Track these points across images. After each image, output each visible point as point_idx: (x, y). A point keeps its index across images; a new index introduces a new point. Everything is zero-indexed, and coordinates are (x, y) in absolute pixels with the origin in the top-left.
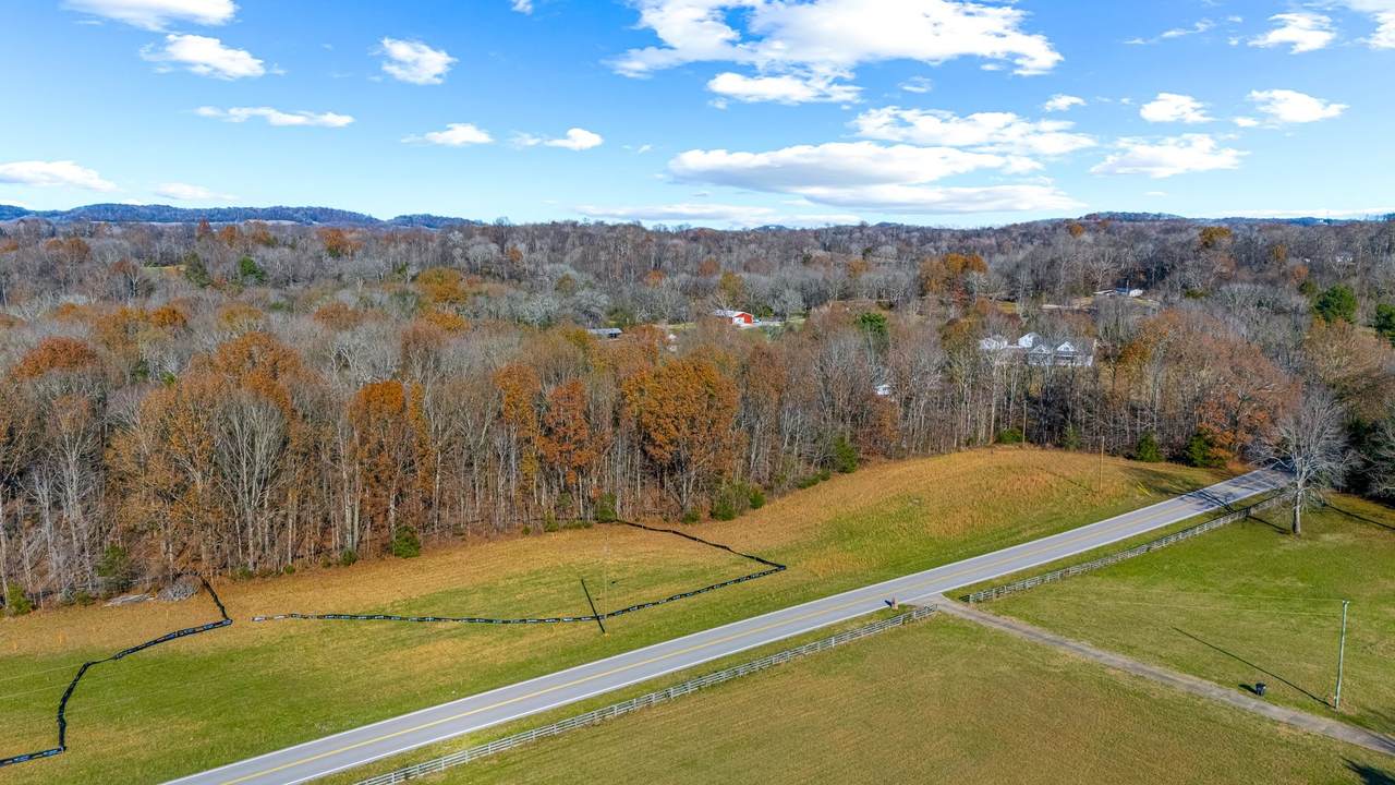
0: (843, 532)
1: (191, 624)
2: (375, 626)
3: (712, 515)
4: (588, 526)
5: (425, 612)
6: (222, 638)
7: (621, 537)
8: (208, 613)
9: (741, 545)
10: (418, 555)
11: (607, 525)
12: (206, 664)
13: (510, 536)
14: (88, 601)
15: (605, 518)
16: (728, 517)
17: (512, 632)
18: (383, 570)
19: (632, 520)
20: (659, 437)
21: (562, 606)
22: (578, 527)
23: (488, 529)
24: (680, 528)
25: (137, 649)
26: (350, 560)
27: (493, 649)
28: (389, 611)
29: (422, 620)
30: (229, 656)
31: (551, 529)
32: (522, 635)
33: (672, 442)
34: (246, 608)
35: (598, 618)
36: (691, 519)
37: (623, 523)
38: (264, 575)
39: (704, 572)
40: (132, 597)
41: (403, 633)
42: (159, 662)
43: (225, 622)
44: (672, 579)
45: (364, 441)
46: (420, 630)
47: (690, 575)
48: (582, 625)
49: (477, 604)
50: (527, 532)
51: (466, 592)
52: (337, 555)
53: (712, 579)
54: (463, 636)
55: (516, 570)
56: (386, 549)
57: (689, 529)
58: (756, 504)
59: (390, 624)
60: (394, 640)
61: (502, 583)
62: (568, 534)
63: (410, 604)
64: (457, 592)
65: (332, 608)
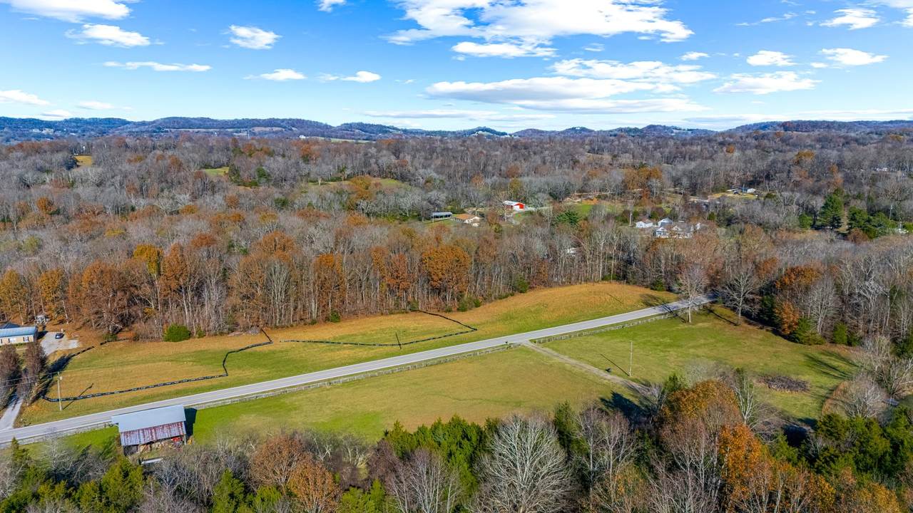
0: (508, 318)
1: (259, 342)
2: (323, 345)
3: (458, 310)
4: (407, 313)
5: (340, 341)
6: (270, 347)
7: (419, 317)
8: (265, 340)
9: (465, 322)
10: (339, 322)
11: (414, 313)
12: (265, 355)
13: (375, 316)
14: (222, 334)
15: (413, 310)
16: (464, 310)
17: (370, 348)
18: (326, 327)
19: (425, 311)
20: (435, 278)
21: (389, 340)
22: (403, 313)
23: (368, 312)
24: (443, 314)
25: (242, 350)
26: (314, 323)
27: (362, 353)
28: (328, 341)
29: (339, 343)
30: (274, 352)
31: (392, 313)
32: (373, 349)
33: (440, 280)
34: (277, 338)
35: (400, 345)
36: (449, 311)
37: (420, 311)
38: (282, 327)
39: (446, 331)
40: (237, 333)
41: (332, 347)
42: (251, 354)
43: (270, 342)
44: (432, 333)
45: (319, 277)
46: (338, 347)
47: (440, 332)
48: (395, 347)
49: (359, 339)
50: (382, 314)
51: (356, 335)
52: (309, 321)
53: (448, 333)
54: (353, 349)
55: (376, 328)
56: (327, 319)
57: (447, 315)
58: (477, 305)
59: (327, 344)
60: (329, 349)
61: (369, 333)
62: (398, 315)
63: (335, 338)
64: (353, 335)
65: (307, 339)
